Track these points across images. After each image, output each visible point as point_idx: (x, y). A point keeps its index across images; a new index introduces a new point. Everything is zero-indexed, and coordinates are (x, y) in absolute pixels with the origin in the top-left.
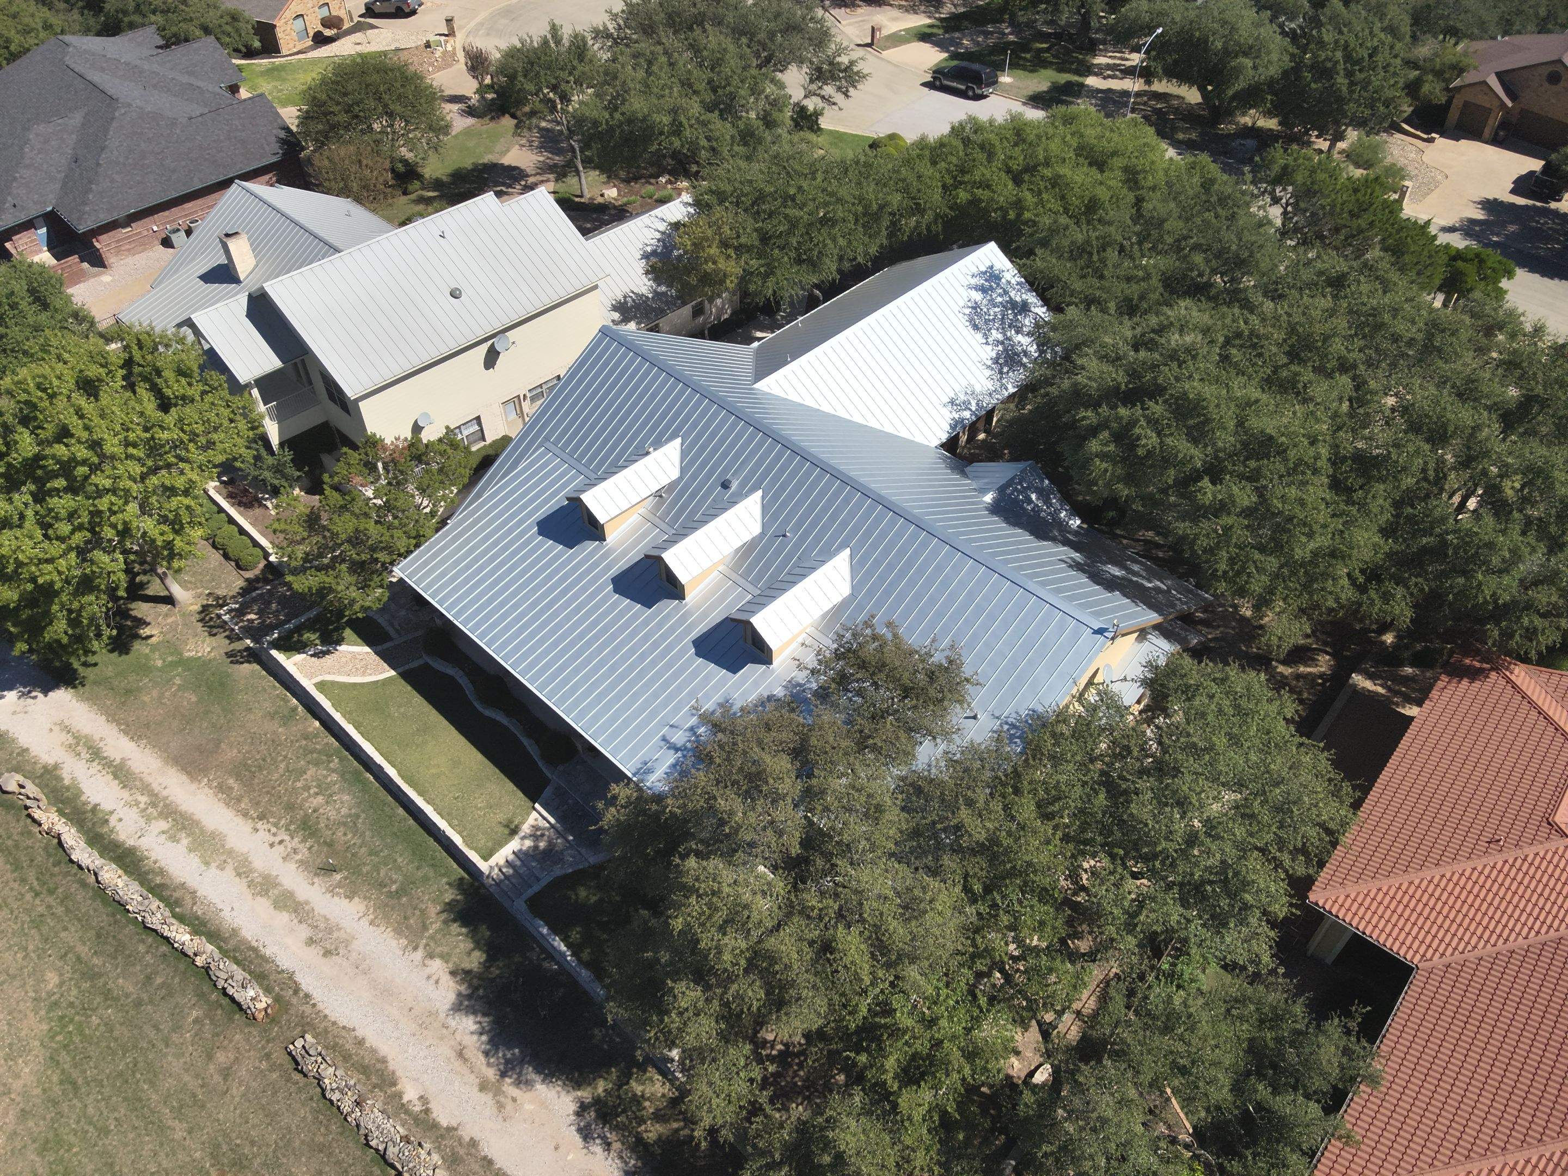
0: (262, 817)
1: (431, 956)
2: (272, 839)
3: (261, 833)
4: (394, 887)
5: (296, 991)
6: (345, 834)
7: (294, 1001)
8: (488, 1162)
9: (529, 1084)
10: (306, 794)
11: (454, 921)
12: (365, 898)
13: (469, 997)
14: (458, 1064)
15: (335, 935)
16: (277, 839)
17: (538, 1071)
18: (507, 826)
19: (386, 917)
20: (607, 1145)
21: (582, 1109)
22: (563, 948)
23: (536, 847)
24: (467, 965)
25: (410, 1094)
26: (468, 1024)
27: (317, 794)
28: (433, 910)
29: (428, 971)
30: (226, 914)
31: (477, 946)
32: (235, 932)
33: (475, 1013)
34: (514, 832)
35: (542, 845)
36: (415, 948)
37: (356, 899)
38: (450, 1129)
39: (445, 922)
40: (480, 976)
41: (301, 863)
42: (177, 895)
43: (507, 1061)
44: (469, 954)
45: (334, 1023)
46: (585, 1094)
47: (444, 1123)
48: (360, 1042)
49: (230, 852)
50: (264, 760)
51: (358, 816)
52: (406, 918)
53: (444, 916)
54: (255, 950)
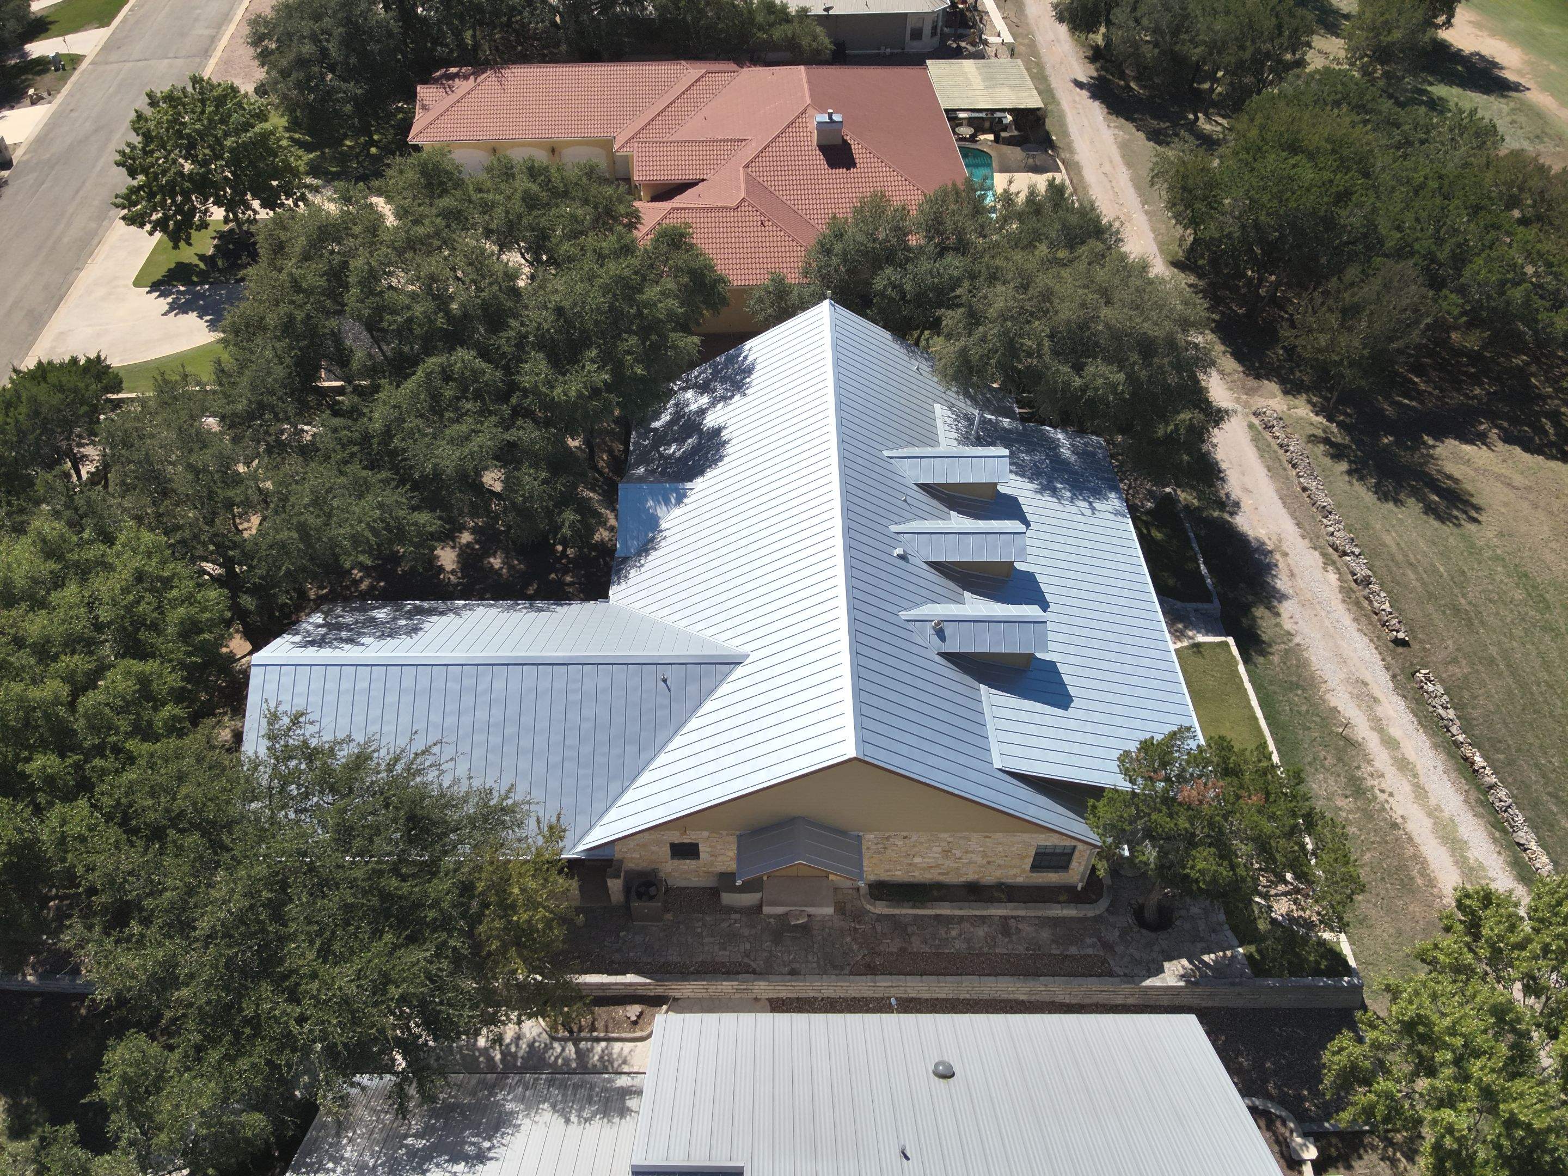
0: (1395, 826)
1: (1289, 633)
2: (1390, 799)
3: (1400, 812)
4: (1299, 692)
5: (1394, 677)
6: (1325, 759)
7: (1397, 670)
8: (1298, 525)
9: (1257, 539)
10: (1350, 816)
11: (1264, 642)
12: (1324, 701)
13: (1274, 597)
14: (1296, 571)
15: (1355, 691)
16: (1385, 796)
17: (1249, 542)
18: (1200, 652)
19: (1313, 678)
20: (1227, 495)
21: (1232, 514)
22: (1202, 567)
23: (1186, 627)
24: (1267, 613)
25: (1332, 577)
26: (1282, 584)
27: (1340, 809)
28: (1276, 659)
29: (1295, 627)
30: (1440, 768)
31: (1254, 619)
32: (1435, 746)
33: (1274, 588)
34: (1197, 646)
35: (1180, 626)
36: (1298, 645)
37: (1332, 705)
38: (1315, 549)
39: (1270, 646)
40: (1262, 602)
41: (1369, 762)
42: (1481, 810)
43: (1266, 555)
44: (1262, 618)
45: (1371, 641)
46: (1227, 516)
47: (1317, 554)
48: (1356, 620)
49: (1430, 814)
50: (1383, 879)
51: (1310, 764)
52: (1298, 667)
53: (1269, 650)
54: (1420, 723)
